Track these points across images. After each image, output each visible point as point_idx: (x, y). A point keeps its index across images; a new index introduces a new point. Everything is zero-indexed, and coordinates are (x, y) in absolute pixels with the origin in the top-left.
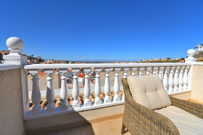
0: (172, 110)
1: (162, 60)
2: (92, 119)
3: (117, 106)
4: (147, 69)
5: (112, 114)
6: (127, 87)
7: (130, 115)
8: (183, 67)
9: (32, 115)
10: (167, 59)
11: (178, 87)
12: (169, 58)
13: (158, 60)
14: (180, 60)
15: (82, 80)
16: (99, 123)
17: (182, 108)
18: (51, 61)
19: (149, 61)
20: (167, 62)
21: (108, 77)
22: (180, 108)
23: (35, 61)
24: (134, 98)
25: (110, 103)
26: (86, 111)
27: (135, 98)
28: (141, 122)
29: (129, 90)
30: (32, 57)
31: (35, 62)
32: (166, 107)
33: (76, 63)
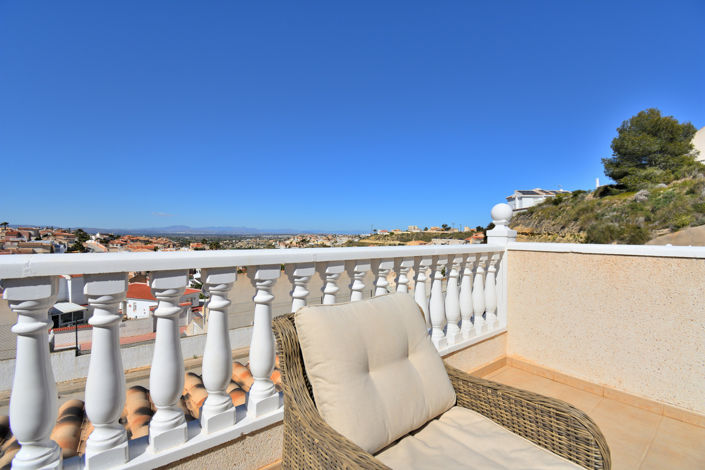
0: (460, 428)
1: (429, 231)
4: (380, 267)
6: (291, 356)
8: (484, 259)
10: (442, 228)
11: (473, 323)
12: (446, 225)
13: (419, 231)
14: (473, 231)
15: (148, 310)
17: (490, 415)
19: (395, 233)
20: (443, 237)
21: (220, 310)
22: (483, 413)
24: (321, 404)
27: (325, 405)
29: (303, 366)
32: (437, 418)
33: (126, 238)
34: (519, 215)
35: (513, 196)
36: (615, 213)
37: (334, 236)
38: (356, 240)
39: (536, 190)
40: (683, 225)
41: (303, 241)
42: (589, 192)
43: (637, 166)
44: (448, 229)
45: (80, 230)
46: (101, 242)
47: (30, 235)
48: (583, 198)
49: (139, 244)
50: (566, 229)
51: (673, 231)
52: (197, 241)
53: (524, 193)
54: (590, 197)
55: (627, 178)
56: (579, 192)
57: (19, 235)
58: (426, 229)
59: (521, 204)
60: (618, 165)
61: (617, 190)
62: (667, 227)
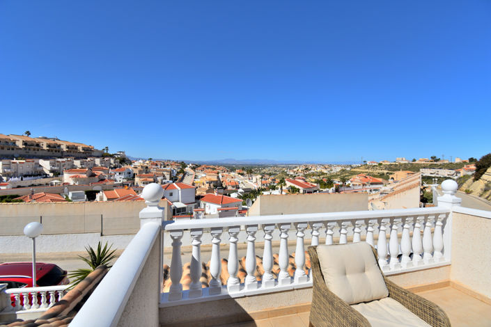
0: (388, 305)
1: (417, 162)
2: (259, 311)
3: (300, 291)
5: (292, 304)
6: (316, 264)
7: (320, 308)
8: (432, 217)
9: (169, 300)
10: (431, 159)
11: (422, 255)
12: (435, 157)
13: (407, 162)
14: (465, 162)
15: (216, 210)
16: (270, 319)
17: (403, 304)
18: (147, 162)
19: (383, 163)
20: (431, 167)
23: (112, 161)
25: (288, 285)
26: (249, 296)
28: (335, 321)
30: (105, 152)
31: (111, 164)
32: (378, 300)
33: (203, 167)
37: (330, 166)
38: (348, 169)
41: (306, 169)
44: (437, 160)
45: (183, 162)
46: (192, 169)
47: (161, 165)
49: (210, 170)
52: (239, 169)
57: (157, 165)
58: (414, 160)
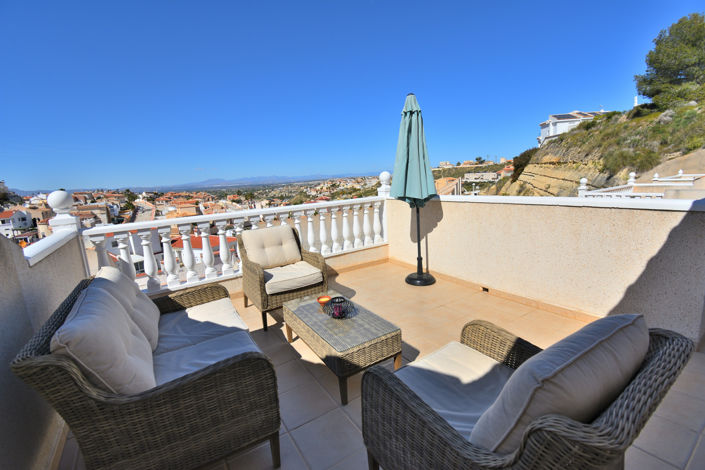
1: (461, 166)
10: (475, 162)
12: (480, 159)
13: (450, 167)
20: (476, 170)
33: (169, 194)
34: (550, 142)
35: (547, 122)
36: (638, 137)
37: (363, 179)
39: (574, 113)
40: (695, 148)
41: (333, 185)
42: (624, 112)
43: (671, 82)
44: (482, 162)
45: (128, 191)
46: (148, 200)
47: (86, 199)
48: (617, 119)
49: (181, 200)
50: (590, 157)
51: (684, 154)
52: (233, 193)
53: (559, 117)
54: (623, 119)
55: (661, 96)
56: (614, 113)
57: (77, 199)
58: (459, 164)
59: (555, 130)
60: (651, 82)
61: (649, 110)
62: (679, 150)
